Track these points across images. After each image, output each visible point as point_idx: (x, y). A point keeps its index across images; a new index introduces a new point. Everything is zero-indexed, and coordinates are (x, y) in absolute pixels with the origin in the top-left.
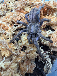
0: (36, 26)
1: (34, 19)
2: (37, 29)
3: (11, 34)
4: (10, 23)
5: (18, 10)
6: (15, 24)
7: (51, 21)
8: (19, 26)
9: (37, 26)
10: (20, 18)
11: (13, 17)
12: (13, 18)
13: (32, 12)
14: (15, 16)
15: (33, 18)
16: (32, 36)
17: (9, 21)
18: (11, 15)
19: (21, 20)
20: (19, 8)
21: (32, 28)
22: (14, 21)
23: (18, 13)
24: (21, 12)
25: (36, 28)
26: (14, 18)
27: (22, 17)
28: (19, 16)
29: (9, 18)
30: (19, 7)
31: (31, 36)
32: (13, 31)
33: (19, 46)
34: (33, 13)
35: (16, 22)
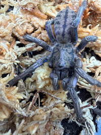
0: (70, 50)
1: (67, 36)
2: (73, 59)
3: (10, 65)
4: (7, 38)
5: (29, 9)
6: (19, 40)
7: (97, 41)
8: (29, 46)
9: (73, 51)
10: (31, 29)
11: (15, 25)
12: (14, 28)
13: (62, 18)
14: (21, 23)
15: (64, 31)
16: (61, 74)
17: (6, 33)
18: (10, 21)
19: (33, 32)
20: (32, 6)
21: (62, 57)
22: (17, 34)
23: (28, 16)
24: (35, 15)
25: (70, 56)
26: (18, 28)
27: (37, 26)
28: (29, 23)
29: (5, 26)
30: (30, 3)
31: (59, 73)
32: (16, 57)
33: (29, 91)
34: (66, 21)
35: (21, 38)
